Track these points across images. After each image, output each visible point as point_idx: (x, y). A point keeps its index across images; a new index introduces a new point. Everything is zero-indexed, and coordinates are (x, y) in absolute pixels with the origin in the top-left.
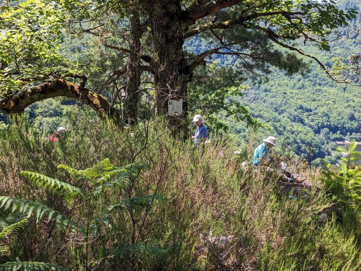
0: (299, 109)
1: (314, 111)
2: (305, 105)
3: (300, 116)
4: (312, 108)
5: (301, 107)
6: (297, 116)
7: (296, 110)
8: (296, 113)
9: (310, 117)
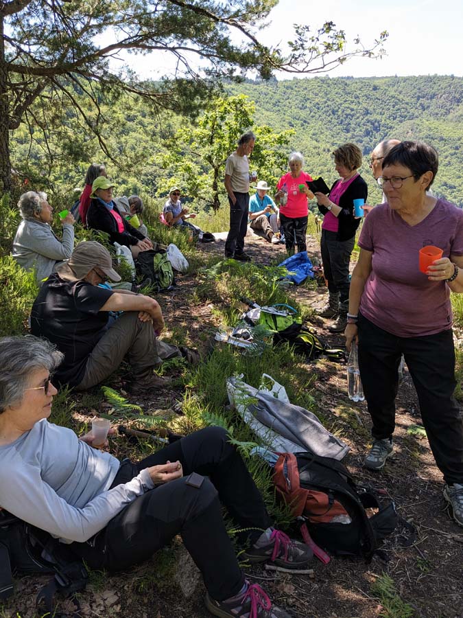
0: (443, 186)
1: (458, 188)
2: (450, 182)
3: (443, 193)
4: (457, 185)
5: (445, 184)
6: (441, 193)
7: (439, 187)
8: (440, 190)
9: (453, 194)
